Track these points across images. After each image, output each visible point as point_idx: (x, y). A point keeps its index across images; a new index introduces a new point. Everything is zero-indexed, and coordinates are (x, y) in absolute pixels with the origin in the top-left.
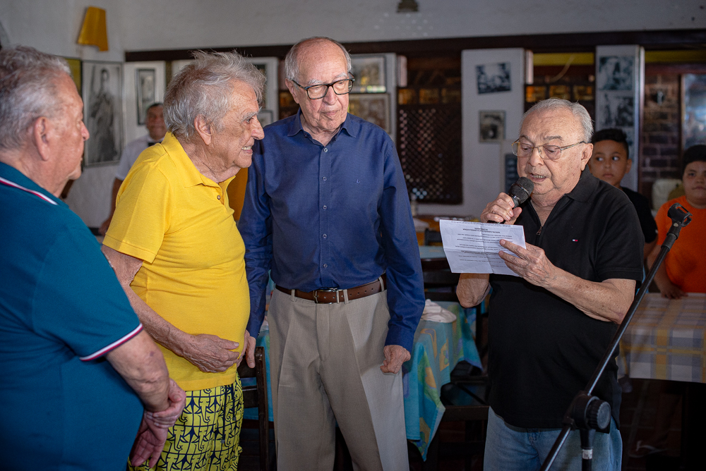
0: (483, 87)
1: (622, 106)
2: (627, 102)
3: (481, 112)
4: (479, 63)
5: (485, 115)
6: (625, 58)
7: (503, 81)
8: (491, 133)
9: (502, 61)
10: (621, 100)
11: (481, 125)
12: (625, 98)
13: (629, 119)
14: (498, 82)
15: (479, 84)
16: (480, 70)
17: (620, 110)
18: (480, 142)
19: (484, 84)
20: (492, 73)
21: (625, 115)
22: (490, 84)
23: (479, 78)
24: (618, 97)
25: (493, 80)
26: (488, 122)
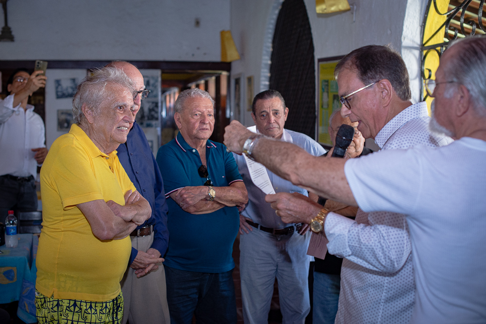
0: (60, 94)
1: (151, 108)
2: (154, 105)
3: (58, 111)
4: (58, 78)
5: (61, 112)
6: (153, 78)
7: (74, 91)
8: (66, 125)
9: (73, 77)
10: (151, 104)
11: (58, 119)
12: (153, 103)
13: (156, 115)
14: (70, 91)
15: (57, 92)
16: (58, 82)
17: (150, 110)
18: (58, 130)
19: (61, 92)
20: (66, 85)
21: (153, 113)
22: (65, 92)
23: (57, 88)
24: (148, 102)
25: (67, 89)
26: (63, 117)
